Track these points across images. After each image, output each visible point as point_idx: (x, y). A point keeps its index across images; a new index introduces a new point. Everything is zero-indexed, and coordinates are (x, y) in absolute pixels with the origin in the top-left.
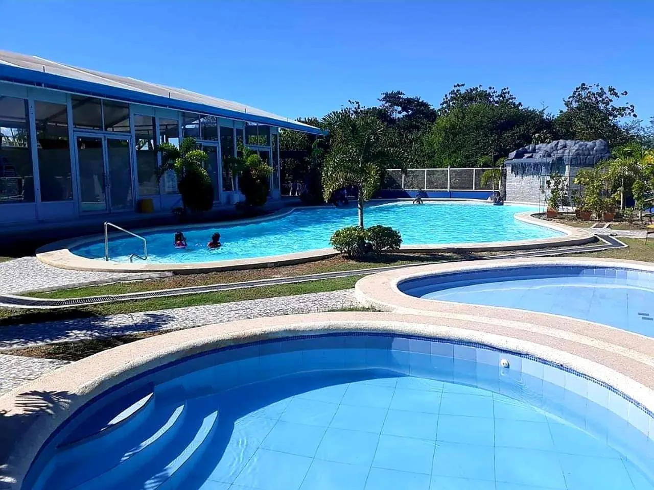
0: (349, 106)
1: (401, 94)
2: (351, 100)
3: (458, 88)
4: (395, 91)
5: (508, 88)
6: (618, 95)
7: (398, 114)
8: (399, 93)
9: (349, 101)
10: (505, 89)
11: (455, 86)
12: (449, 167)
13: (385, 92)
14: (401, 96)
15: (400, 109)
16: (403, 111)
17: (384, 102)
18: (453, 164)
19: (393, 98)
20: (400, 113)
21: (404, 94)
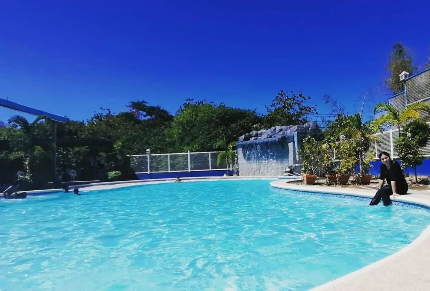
0: (101, 111)
1: (146, 103)
2: (102, 108)
3: (189, 101)
4: (141, 100)
5: (223, 103)
6: (305, 99)
7: (144, 117)
8: (143, 102)
9: (101, 108)
10: (222, 103)
11: (187, 100)
12: (189, 152)
13: (132, 101)
14: (146, 104)
15: (145, 113)
16: (148, 115)
17: (131, 108)
18: (192, 150)
19: (139, 106)
20: (145, 116)
21: (147, 103)
